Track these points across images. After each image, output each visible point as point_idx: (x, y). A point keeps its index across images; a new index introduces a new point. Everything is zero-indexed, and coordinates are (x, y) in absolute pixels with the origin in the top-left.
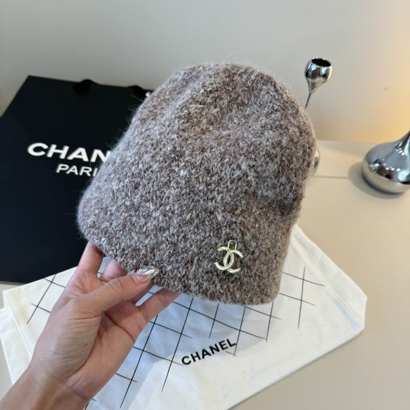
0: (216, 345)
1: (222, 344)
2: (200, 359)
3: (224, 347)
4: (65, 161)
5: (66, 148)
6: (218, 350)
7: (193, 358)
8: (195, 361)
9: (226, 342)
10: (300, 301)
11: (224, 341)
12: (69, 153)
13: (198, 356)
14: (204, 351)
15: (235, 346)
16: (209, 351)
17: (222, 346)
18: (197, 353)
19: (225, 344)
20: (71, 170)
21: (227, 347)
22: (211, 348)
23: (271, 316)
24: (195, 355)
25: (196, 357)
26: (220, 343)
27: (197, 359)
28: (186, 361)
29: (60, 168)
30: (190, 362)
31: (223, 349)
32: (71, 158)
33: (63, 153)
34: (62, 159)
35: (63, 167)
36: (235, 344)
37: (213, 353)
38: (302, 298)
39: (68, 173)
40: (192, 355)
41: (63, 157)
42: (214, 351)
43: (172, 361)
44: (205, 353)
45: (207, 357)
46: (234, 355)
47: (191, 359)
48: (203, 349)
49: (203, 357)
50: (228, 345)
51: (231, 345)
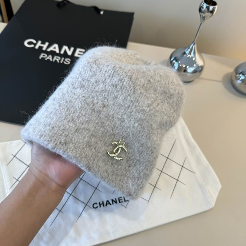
0: (116, 199)
1: (120, 199)
2: (104, 206)
3: (121, 201)
4: (46, 52)
5: (47, 44)
6: (116, 203)
7: (100, 205)
8: (100, 207)
9: (123, 198)
10: (176, 181)
11: (121, 197)
12: (48, 47)
13: (103, 204)
14: (108, 201)
16: (111, 202)
17: (119, 200)
18: (103, 202)
19: (122, 200)
20: (48, 58)
21: (122, 202)
22: (113, 200)
23: (155, 187)
24: (101, 203)
25: (102, 204)
26: (119, 198)
27: (102, 206)
28: (95, 206)
29: (41, 56)
30: (97, 207)
32: (49, 50)
33: (45, 47)
34: (44, 51)
35: (43, 55)
36: (128, 201)
37: (113, 204)
38: (178, 178)
39: (46, 59)
40: (99, 203)
41: (44, 49)
43: (86, 205)
44: (108, 203)
45: (109, 205)
46: (126, 207)
47: (98, 205)
48: (107, 200)
49: (106, 205)
50: (123, 200)
51: (125, 201)
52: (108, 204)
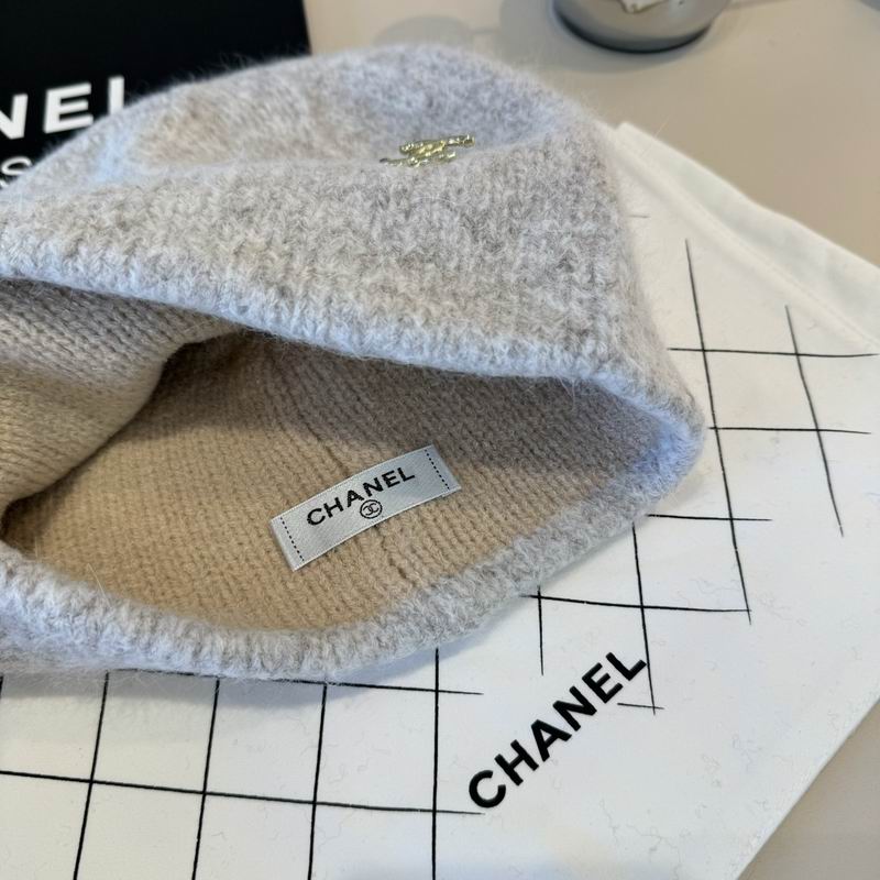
0: (574, 691)
1: (596, 678)
2: (534, 766)
3: (607, 688)
6: (588, 709)
7: (509, 769)
8: (517, 780)
9: (608, 668)
10: (815, 435)
11: (599, 667)
13: (523, 755)
14: (538, 727)
15: (643, 673)
16: (559, 722)
17: (596, 687)
18: (516, 745)
19: (607, 677)
21: (619, 687)
22: (561, 708)
24: (510, 756)
25: (516, 762)
26: (587, 679)
27: (522, 769)
28: (486, 791)
30: (501, 792)
31: (606, 698)
37: (576, 726)
40: (500, 760)
42: (576, 716)
43: (434, 812)
44: (546, 736)
45: (557, 748)
46: (655, 709)
47: (500, 777)
48: (533, 721)
49: (545, 756)
50: (617, 677)
51: (629, 675)
52: (551, 741)
